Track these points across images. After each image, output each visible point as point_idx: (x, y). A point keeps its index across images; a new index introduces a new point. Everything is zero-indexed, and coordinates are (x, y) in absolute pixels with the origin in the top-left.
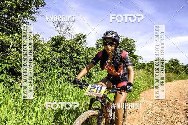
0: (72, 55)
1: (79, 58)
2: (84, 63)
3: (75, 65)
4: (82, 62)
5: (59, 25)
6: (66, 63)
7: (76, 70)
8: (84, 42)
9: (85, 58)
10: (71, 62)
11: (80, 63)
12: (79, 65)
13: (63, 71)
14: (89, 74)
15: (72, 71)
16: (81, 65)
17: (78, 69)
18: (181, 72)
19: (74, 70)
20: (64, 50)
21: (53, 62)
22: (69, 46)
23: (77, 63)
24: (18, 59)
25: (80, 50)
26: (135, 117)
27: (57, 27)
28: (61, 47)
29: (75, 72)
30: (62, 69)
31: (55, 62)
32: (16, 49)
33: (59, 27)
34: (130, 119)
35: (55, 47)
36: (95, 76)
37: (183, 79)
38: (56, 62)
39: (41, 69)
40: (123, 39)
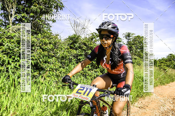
0: (87, 52)
5: (75, 25)
6: (81, 60)
7: (91, 66)
8: (98, 40)
12: (94, 61)
15: (87, 66)
17: (93, 65)
19: (89, 66)
20: (80, 47)
22: (85, 44)
24: (42, 56)
26: (146, 112)
27: (74, 27)
28: (77, 45)
29: (90, 68)
31: (72, 58)
32: (39, 48)
33: (75, 27)
34: (141, 113)
35: (72, 45)
39: (60, 65)
40: (135, 36)
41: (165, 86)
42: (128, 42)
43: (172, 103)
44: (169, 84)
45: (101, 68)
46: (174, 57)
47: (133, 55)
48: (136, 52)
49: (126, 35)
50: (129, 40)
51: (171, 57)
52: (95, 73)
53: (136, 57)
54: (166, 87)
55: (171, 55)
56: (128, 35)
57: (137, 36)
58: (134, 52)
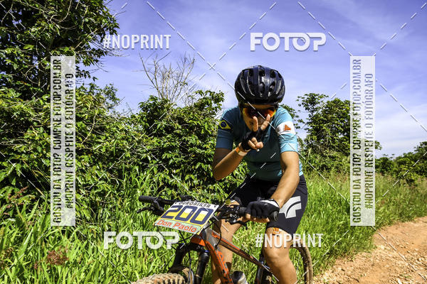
0: (185, 140)
1: (205, 146)
3: (195, 165)
4: (210, 157)
6: (171, 161)
7: (198, 178)
8: (215, 109)
10: (185, 159)
11: (207, 159)
12: (205, 164)
13: (165, 179)
14: (231, 185)
15: (187, 178)
16: (208, 163)
17: (203, 174)
19: (192, 176)
20: (169, 130)
21: (144, 160)
22: (181, 121)
23: (199, 158)
25: (206, 127)
28: (161, 124)
29: (196, 182)
30: (162, 176)
31: (147, 157)
38: (150, 159)
40: (328, 102)
41: (415, 222)
42: (312, 117)
45: (227, 181)
47: (325, 149)
48: (333, 140)
49: (306, 99)
50: (313, 112)
52: (208, 195)
53: (334, 153)
54: (416, 225)
56: (311, 101)
57: (333, 99)
58: (329, 142)
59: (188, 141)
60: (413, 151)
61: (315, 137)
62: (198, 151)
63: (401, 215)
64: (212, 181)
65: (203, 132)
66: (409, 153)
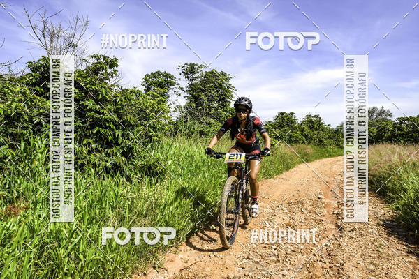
0: (83, 104)
1: (102, 111)
2: (113, 122)
3: (93, 129)
4: (108, 121)
7: (96, 142)
8: (111, 74)
9: (117, 111)
10: (82, 123)
11: (105, 124)
12: (103, 128)
14: (128, 148)
15: (85, 142)
16: (106, 127)
17: (101, 139)
18: (326, 142)
19: (90, 140)
21: (37, 124)
22: (76, 84)
23: (96, 123)
25: (104, 92)
29: (93, 146)
35: (39, 86)
36: (142, 154)
37: (331, 156)
38: (43, 123)
39: (1, 139)
40: (206, 72)
41: (274, 179)
42: (191, 85)
43: (287, 211)
44: (282, 176)
45: (123, 145)
46: (288, 119)
47: (203, 116)
48: (210, 108)
49: (185, 68)
50: (192, 80)
51: (283, 118)
52: (107, 159)
53: (211, 120)
54: (275, 181)
55: (282, 114)
56: (191, 70)
57: (210, 70)
58: (206, 110)
59: (87, 106)
60: (272, 120)
61: (194, 105)
62: (96, 115)
63: (265, 174)
64: (110, 145)
65: (100, 97)
66: (270, 122)
